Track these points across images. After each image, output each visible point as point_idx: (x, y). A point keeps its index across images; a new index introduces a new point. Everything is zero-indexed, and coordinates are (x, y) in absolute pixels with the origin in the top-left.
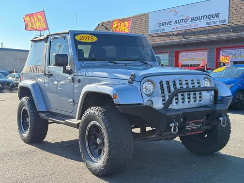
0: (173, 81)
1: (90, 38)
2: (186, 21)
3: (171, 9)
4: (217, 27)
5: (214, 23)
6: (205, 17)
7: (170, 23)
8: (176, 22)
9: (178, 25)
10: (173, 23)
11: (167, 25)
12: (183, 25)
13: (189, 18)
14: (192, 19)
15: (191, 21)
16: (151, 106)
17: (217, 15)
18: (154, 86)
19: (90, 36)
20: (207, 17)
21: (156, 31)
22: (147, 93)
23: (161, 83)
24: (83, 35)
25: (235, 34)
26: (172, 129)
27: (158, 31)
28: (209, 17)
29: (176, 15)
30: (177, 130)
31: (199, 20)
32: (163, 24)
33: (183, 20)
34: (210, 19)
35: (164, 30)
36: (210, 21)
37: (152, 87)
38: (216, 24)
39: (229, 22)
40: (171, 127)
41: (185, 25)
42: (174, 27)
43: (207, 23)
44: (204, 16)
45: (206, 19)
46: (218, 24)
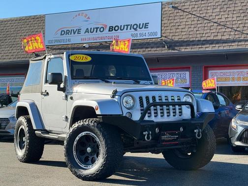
0: (153, 97)
1: (84, 58)
2: (102, 30)
3: (79, 13)
4: (145, 41)
5: (141, 35)
6: (129, 27)
7: (79, 31)
8: (87, 31)
9: (90, 35)
10: (82, 32)
11: (74, 33)
12: (97, 36)
13: (106, 26)
14: (111, 29)
15: (109, 31)
16: (130, 117)
17: (146, 26)
18: (134, 101)
19: (85, 56)
20: (132, 27)
21: (56, 41)
22: (127, 107)
23: (141, 98)
24: (78, 55)
25: (170, 51)
26: (146, 137)
27: (59, 41)
28: (135, 27)
29: (87, 21)
30: (151, 138)
31: (121, 30)
32: (68, 32)
33: (97, 28)
34: (135, 29)
35: (69, 40)
36: (136, 32)
37: (132, 101)
38: (144, 37)
39: (161, 36)
40: (145, 135)
41: (100, 36)
42: (84, 37)
43: (132, 35)
44: (127, 26)
45: (130, 29)
46: (147, 37)
